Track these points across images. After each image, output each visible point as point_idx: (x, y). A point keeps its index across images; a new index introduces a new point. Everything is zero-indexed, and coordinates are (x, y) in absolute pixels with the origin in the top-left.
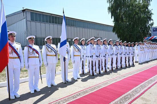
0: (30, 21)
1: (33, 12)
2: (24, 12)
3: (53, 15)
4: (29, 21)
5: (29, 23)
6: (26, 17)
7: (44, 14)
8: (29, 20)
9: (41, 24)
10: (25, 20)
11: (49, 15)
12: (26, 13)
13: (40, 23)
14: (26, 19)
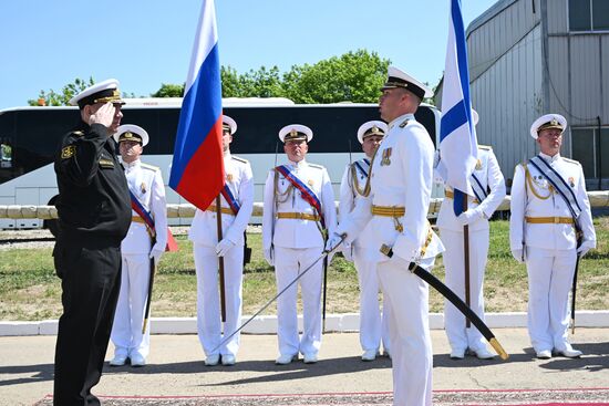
0: (563, 35)
4: (558, 36)
5: (557, 46)
6: (544, 14)
8: (560, 31)
10: (538, 32)
14: (545, 29)
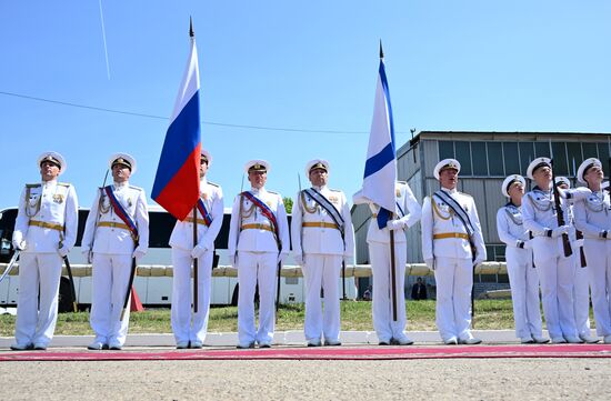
1: (448, 139)
2: (415, 147)
3: (540, 140)
6: (423, 163)
7: (497, 139)
9: (488, 183)
10: (418, 175)
11: (522, 139)
12: (422, 149)
13: (480, 183)
14: (423, 174)
